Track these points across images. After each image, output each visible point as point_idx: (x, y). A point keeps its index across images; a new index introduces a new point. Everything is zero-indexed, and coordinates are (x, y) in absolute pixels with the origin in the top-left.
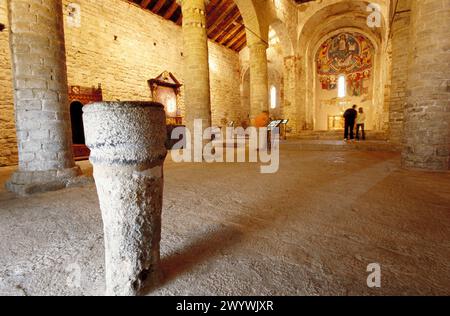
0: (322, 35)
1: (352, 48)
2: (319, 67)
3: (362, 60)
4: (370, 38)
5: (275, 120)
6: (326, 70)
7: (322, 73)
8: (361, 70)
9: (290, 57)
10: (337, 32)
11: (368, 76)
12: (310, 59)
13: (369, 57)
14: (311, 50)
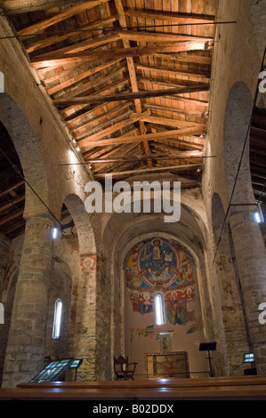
0: (132, 237)
1: (168, 258)
2: (128, 278)
3: (181, 275)
4: (189, 248)
5: (59, 360)
6: (138, 284)
7: (132, 288)
8: (181, 287)
9: (90, 255)
10: (150, 235)
11: (193, 295)
12: (117, 265)
13: (189, 271)
14: (119, 253)
